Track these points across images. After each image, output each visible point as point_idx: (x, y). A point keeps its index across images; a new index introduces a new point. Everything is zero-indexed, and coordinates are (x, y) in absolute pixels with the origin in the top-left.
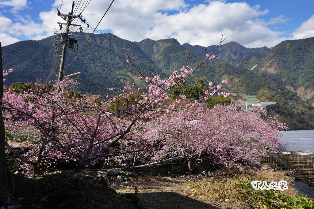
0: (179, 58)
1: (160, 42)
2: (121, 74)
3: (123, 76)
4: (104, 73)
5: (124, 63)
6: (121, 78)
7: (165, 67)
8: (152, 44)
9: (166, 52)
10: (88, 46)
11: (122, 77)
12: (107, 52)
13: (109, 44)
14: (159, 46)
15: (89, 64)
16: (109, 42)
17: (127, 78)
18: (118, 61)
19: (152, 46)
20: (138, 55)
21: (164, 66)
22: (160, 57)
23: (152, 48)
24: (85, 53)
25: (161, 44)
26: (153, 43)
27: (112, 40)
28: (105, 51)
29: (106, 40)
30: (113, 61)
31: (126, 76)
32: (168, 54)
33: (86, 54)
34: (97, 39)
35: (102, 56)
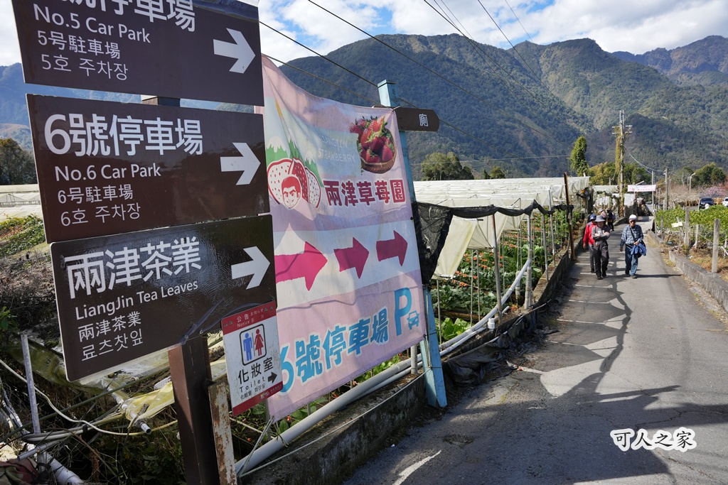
0: (608, 80)
1: (555, 48)
2: (503, 118)
3: (508, 121)
4: (473, 117)
5: (503, 94)
6: (506, 127)
7: (580, 102)
8: (536, 53)
9: (577, 69)
10: (429, 61)
11: (507, 123)
12: (466, 72)
13: (459, 56)
14: (553, 57)
15: (440, 98)
16: (457, 52)
17: (517, 125)
18: (491, 91)
19: (538, 56)
20: (520, 76)
21: (578, 99)
22: (565, 80)
23: (538, 62)
24: (427, 75)
25: (557, 52)
26: (539, 51)
27: (461, 47)
28: (462, 71)
29: (450, 49)
30: (481, 91)
31: (514, 122)
32: (581, 73)
33: (428, 78)
34: (433, 46)
35: (459, 81)
